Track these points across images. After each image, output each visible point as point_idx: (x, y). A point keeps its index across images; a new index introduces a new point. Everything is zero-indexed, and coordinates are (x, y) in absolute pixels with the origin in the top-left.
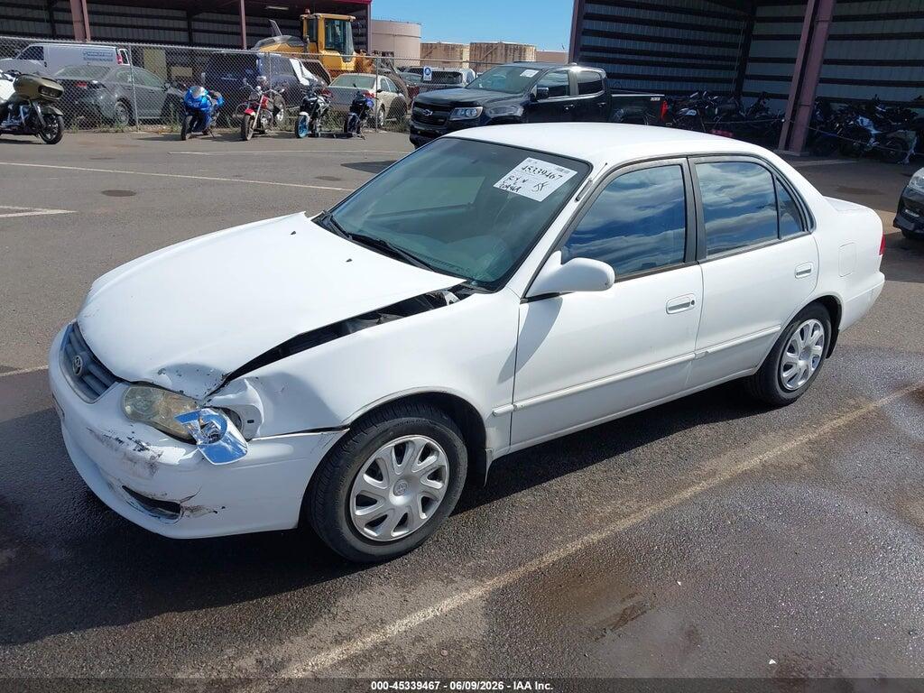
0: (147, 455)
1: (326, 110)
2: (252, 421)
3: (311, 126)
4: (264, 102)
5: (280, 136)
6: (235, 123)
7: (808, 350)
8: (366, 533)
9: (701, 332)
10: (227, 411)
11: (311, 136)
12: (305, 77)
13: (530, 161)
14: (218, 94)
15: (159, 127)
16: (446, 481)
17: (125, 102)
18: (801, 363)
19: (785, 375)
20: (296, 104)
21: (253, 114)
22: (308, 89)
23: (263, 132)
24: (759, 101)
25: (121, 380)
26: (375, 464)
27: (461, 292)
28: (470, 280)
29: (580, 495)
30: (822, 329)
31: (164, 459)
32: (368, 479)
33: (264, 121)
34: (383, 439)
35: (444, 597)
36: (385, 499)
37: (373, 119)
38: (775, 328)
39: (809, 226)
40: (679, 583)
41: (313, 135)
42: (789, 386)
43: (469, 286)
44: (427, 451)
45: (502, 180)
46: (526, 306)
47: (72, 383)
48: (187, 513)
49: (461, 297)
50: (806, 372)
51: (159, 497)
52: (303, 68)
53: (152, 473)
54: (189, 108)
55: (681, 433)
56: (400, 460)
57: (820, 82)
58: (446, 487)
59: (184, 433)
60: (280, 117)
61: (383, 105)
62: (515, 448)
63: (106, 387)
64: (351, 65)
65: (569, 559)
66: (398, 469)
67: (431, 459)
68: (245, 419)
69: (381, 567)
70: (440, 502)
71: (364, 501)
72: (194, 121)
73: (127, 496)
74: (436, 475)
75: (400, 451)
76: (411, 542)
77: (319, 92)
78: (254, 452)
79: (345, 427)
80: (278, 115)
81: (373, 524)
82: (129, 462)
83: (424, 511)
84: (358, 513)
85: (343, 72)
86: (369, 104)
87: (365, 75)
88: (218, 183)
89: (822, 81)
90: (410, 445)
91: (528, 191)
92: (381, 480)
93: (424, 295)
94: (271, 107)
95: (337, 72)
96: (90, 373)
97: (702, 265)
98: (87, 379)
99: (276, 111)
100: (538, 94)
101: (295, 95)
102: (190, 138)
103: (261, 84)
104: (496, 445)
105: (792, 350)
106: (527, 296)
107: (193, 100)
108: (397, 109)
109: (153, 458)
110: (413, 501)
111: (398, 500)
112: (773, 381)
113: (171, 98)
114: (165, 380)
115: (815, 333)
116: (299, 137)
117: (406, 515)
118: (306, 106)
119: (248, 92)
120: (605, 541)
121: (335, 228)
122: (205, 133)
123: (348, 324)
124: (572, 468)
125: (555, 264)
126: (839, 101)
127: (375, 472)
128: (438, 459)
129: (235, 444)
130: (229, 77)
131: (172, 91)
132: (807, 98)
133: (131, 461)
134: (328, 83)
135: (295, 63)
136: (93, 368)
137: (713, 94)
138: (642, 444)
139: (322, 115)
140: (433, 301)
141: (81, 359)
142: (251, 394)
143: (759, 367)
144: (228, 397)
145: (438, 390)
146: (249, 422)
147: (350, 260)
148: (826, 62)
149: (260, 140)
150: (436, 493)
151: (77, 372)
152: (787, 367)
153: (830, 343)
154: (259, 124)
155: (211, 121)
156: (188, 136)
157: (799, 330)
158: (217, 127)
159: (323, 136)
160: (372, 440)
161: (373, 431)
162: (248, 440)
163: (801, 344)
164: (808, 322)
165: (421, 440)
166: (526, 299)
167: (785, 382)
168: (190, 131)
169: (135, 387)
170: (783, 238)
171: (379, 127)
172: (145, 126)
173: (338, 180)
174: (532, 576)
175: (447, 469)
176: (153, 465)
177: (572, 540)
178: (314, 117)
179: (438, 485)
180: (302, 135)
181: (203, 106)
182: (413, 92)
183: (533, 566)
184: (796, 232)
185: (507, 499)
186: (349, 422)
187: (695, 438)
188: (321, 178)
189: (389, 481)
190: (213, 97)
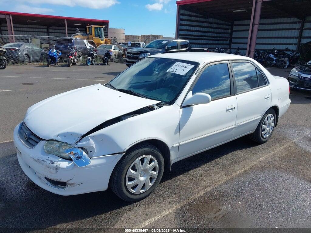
0: (55, 165)
1: (97, 56)
2: (92, 152)
3: (92, 61)
4: (76, 54)
5: (81, 65)
6: (66, 61)
7: (269, 124)
8: (131, 191)
9: (237, 118)
10: (82, 148)
11: (91, 65)
12: (89, 46)
13: (178, 63)
14: (60, 52)
15: (39, 63)
16: (158, 171)
17: (27, 55)
18: (268, 129)
19: (263, 133)
20: (86, 55)
21: (72, 58)
22: (90, 49)
23: (75, 64)
24: (237, 50)
25: (43, 140)
26: (134, 165)
27: (159, 105)
28: (162, 102)
29: (201, 175)
30: (273, 117)
31: (61, 166)
32: (132, 171)
33: (76, 60)
34: (137, 156)
35: (160, 212)
36: (138, 178)
37: (112, 59)
38: (260, 117)
39: (267, 83)
40: (240, 203)
41: (92, 64)
42: (264, 137)
43: (162, 103)
44: (151, 161)
45: (169, 69)
46: (182, 109)
47: (24, 143)
48: (69, 186)
49: (160, 107)
50: (269, 132)
51: (59, 180)
52: (88, 43)
53: (57, 172)
54: (50, 56)
55: (231, 153)
56: (142, 164)
57: (256, 44)
58: (157, 174)
59: (67, 157)
60: (81, 59)
61: (115, 55)
62: (179, 159)
63: (37, 143)
64: (103, 42)
65: (201, 197)
66: (142, 167)
67: (153, 164)
68: (89, 151)
69: (137, 203)
70: (156, 179)
71: (131, 179)
72: (52, 60)
73: (46, 181)
74: (154, 169)
75: (142, 161)
76: (146, 194)
77: (94, 50)
78: (93, 162)
79: (124, 152)
80: (80, 58)
81: (133, 188)
82: (48, 168)
83: (150, 183)
84: (129, 183)
85: (101, 44)
86: (111, 54)
87: (108, 45)
88: (62, 80)
89: (257, 44)
90: (145, 158)
91: (179, 72)
92: (136, 171)
93: (147, 107)
94: (78, 56)
95: (99, 44)
96: (30, 139)
97: (236, 96)
98: (29, 141)
99: (79, 57)
100: (168, 49)
101: (85, 52)
102: (51, 66)
103: (74, 48)
104: (174, 158)
105: (265, 124)
106: (182, 106)
107: (52, 54)
108: (120, 56)
109: (57, 166)
110: (147, 179)
111: (142, 179)
112: (259, 135)
113: (43, 53)
114: (59, 139)
115: (271, 118)
116: (88, 65)
117: (145, 184)
118: (90, 55)
119: (70, 51)
120: (213, 190)
121: (112, 87)
122: (55, 65)
123: (122, 117)
124: (197, 166)
125: (190, 95)
126: (261, 50)
127: (134, 168)
128: (154, 164)
129: (86, 160)
130: (63, 46)
131: (43, 51)
132: (253, 49)
133: (49, 168)
134: (96, 48)
135: (85, 41)
136: (32, 137)
137: (222, 49)
138: (219, 158)
139: (95, 58)
140: (150, 109)
141: (27, 134)
142: (91, 142)
143: (255, 130)
144: (83, 143)
145: (155, 138)
146: (90, 152)
147: (120, 97)
148: (258, 38)
149: (75, 67)
150: (155, 176)
151: (25, 139)
152: (264, 130)
153: (276, 121)
154: (74, 61)
155: (58, 61)
156: (50, 65)
157: (266, 118)
158: (59, 63)
159: (96, 65)
160: (133, 157)
161: (133, 154)
162: (90, 158)
163: (267, 122)
164: (269, 115)
165: (149, 157)
166: (182, 107)
167: (263, 135)
168: (50, 64)
169: (48, 142)
170: (260, 87)
171: (114, 62)
172: (34, 63)
173: (103, 78)
174: (190, 203)
175: (158, 167)
176: (57, 169)
177: (201, 190)
178: (93, 58)
179: (155, 173)
180: (89, 64)
181: (54, 56)
182: (124, 50)
183: (190, 200)
184: (264, 85)
185: (176, 178)
186: (126, 150)
187: (236, 155)
188: (97, 77)
189: (139, 171)
190: (58, 52)
